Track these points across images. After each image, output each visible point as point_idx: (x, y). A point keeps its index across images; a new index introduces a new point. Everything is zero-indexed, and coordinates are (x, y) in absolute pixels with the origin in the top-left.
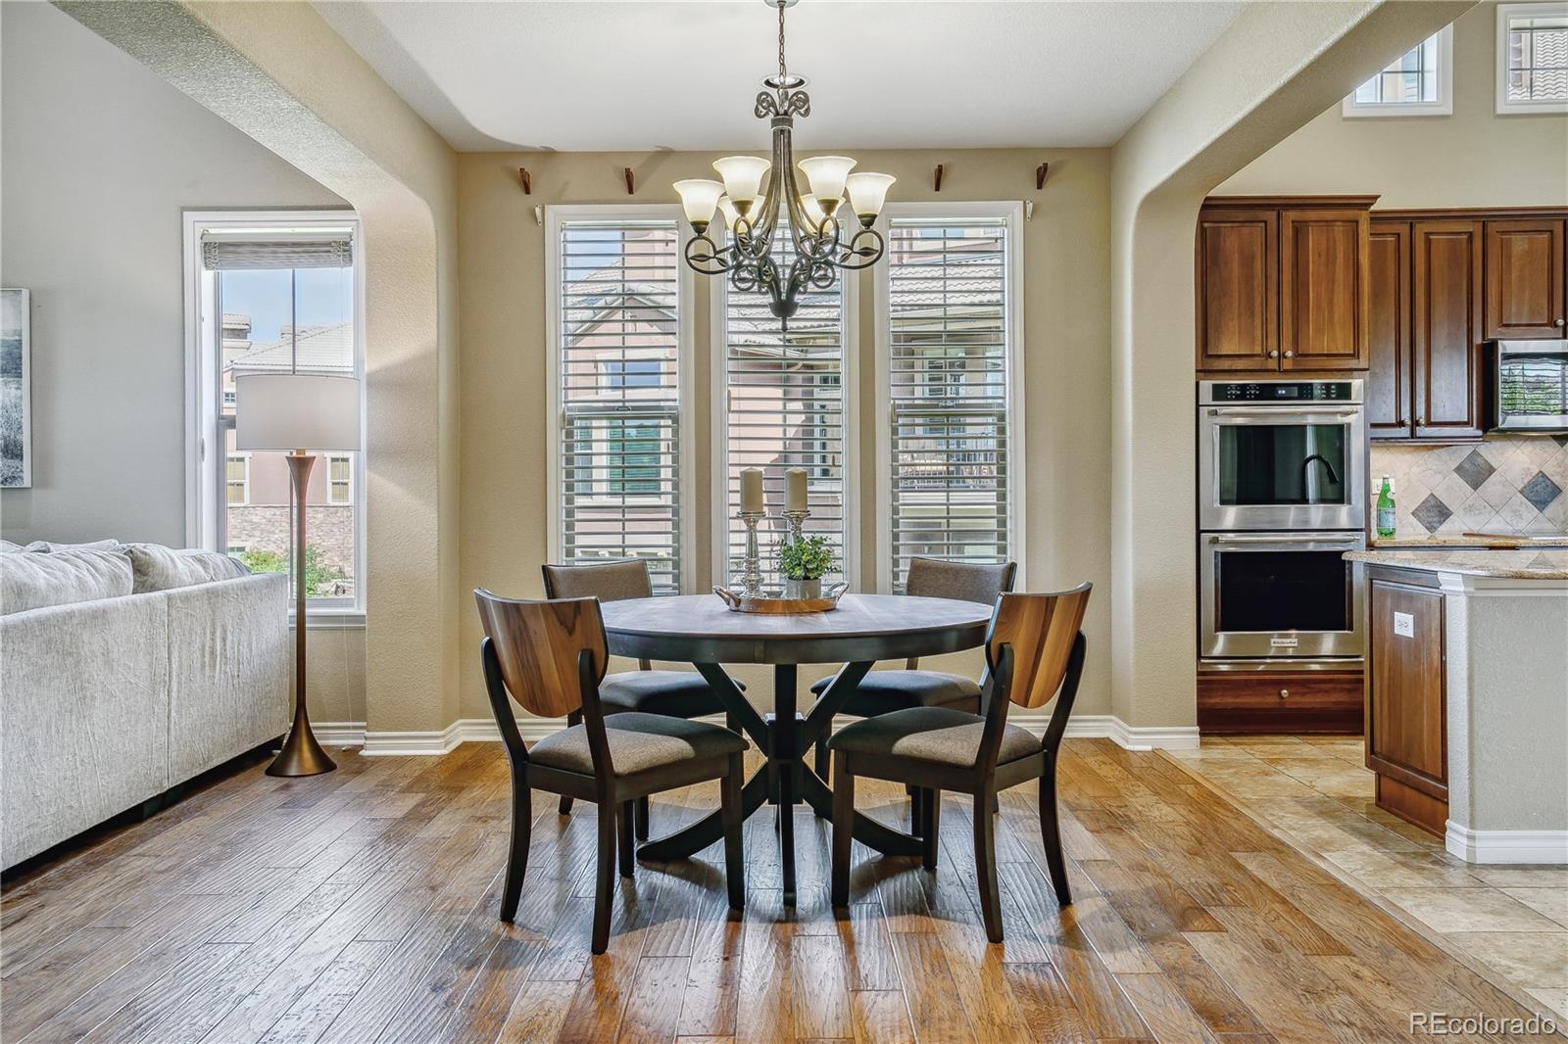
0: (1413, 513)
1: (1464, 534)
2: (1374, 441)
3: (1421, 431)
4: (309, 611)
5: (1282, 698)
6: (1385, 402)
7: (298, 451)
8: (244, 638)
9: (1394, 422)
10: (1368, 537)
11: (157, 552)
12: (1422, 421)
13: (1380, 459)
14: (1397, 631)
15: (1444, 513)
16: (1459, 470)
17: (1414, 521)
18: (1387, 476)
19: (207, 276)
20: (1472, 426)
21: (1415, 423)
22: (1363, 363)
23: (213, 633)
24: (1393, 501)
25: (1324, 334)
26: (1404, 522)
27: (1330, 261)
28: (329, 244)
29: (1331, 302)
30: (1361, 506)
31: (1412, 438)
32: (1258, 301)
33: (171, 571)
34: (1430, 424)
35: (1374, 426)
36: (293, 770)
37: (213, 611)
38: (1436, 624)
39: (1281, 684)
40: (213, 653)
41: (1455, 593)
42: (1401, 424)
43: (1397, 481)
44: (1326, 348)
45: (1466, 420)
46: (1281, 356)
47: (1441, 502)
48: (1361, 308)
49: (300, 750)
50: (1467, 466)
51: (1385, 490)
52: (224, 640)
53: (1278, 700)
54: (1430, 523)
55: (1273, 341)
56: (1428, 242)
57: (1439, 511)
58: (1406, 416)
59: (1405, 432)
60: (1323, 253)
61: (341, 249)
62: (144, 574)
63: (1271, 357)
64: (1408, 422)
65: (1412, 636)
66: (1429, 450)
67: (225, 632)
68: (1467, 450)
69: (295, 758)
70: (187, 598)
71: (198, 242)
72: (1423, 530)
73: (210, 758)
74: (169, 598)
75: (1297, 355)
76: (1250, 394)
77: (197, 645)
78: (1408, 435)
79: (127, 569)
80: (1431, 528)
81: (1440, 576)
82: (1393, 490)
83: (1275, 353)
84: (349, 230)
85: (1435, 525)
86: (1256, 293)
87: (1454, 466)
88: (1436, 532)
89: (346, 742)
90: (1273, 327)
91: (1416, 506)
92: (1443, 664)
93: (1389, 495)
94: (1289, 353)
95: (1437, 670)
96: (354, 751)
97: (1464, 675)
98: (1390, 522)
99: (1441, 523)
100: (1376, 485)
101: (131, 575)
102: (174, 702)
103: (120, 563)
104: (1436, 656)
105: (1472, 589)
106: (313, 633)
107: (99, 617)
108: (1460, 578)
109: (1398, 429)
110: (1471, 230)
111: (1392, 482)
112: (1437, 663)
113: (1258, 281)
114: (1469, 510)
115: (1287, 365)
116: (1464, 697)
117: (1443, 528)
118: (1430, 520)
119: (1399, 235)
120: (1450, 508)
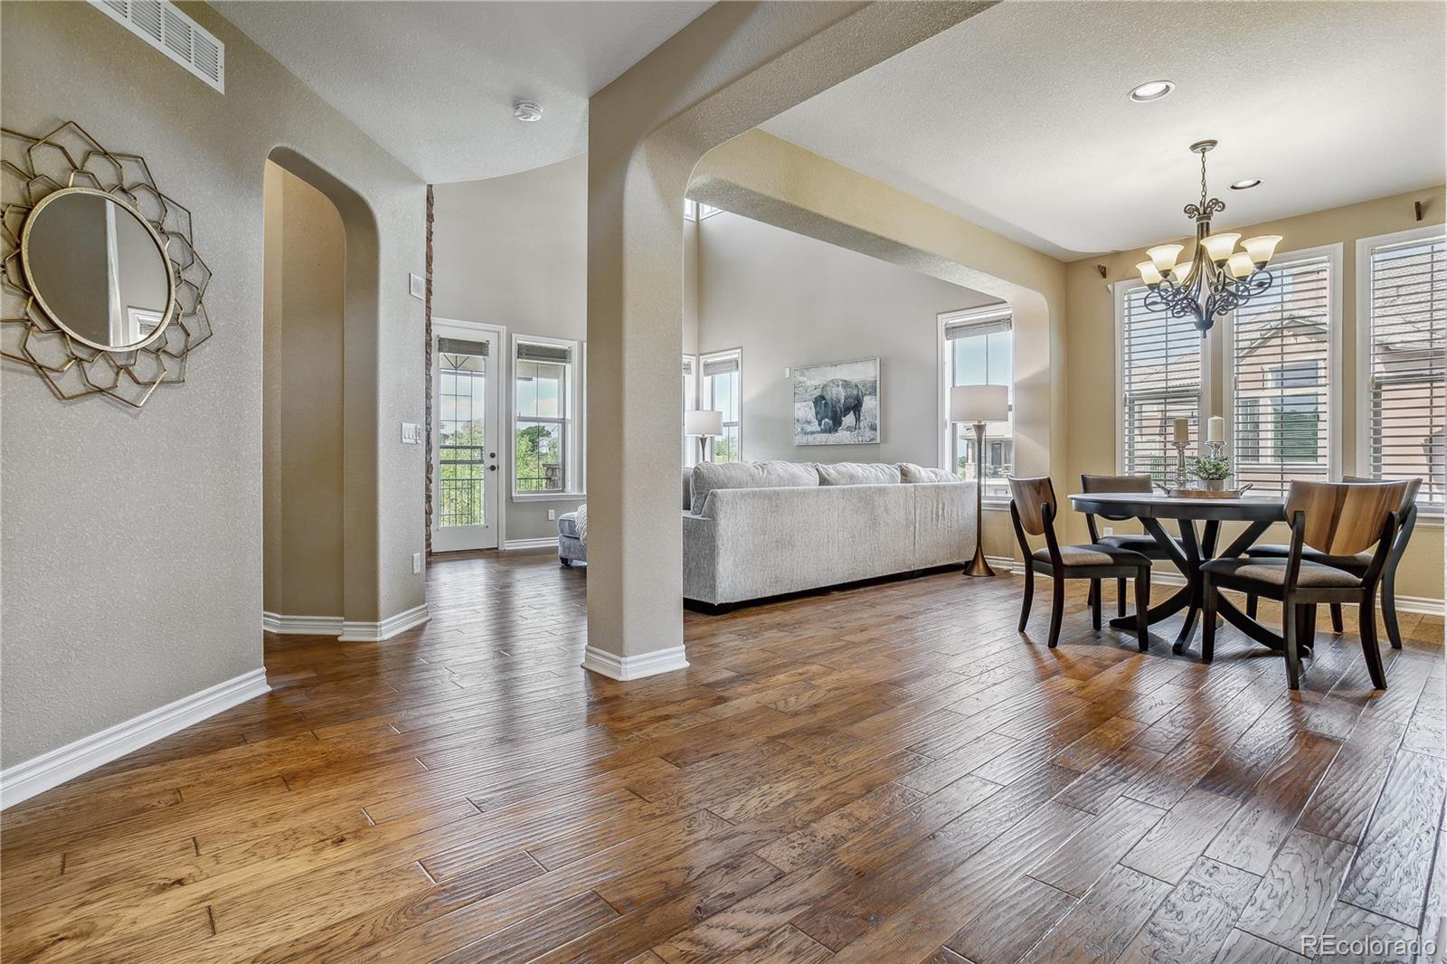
4: (982, 501)
7: (979, 422)
8: (954, 509)
11: (912, 467)
19: (948, 344)
23: (938, 505)
28: (1000, 321)
33: (918, 475)
36: (975, 573)
37: (938, 496)
40: (937, 513)
49: (978, 565)
52: (943, 509)
61: (1007, 321)
62: (905, 475)
67: (944, 505)
69: (976, 567)
70: (924, 488)
71: (944, 328)
73: (935, 562)
74: (915, 486)
77: (929, 509)
79: (899, 474)
84: (1010, 312)
89: (1005, 568)
96: (1008, 571)
101: (900, 476)
102: (917, 533)
103: (895, 470)
106: (986, 512)
107: (882, 491)
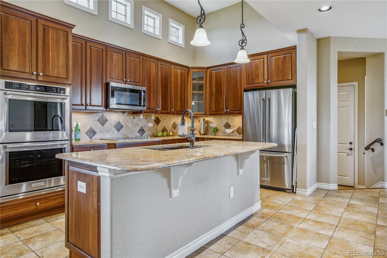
0: (86, 133)
1: (100, 139)
2: (73, 110)
3: (88, 108)
5: (37, 206)
6: (77, 97)
9: (80, 104)
10: (71, 142)
12: (89, 104)
13: (75, 116)
14: (79, 190)
15: (94, 133)
16: (98, 120)
17: (86, 135)
18: (78, 122)
20: (103, 107)
21: (86, 105)
22: (69, 82)
24: (79, 130)
25: (55, 69)
26: (83, 136)
27: (58, 43)
29: (58, 58)
30: (69, 131)
31: (86, 109)
32: (27, 51)
34: (91, 105)
35: (73, 105)
38: (95, 188)
39: (36, 201)
41: (105, 177)
42: (82, 105)
43: (81, 123)
44: (56, 75)
45: (101, 105)
46: (38, 75)
47: (94, 130)
48: (69, 63)
50: (101, 119)
51: (77, 126)
53: (35, 207)
54: (90, 136)
55: (34, 68)
56: (91, 48)
57: (93, 132)
58: (84, 102)
59: (83, 107)
60: (55, 40)
63: (33, 74)
64: (84, 104)
65: (85, 193)
66: (91, 114)
68: (101, 114)
72: (88, 138)
75: (44, 75)
76: (24, 88)
78: (84, 108)
80: (91, 138)
81: (98, 169)
82: (80, 126)
83: (35, 73)
85: (92, 137)
86: (27, 48)
87: (97, 119)
88: (92, 139)
90: (34, 62)
91: (87, 131)
92: (99, 207)
93: (78, 128)
94: (41, 74)
95: (96, 209)
97: (109, 215)
98: (78, 136)
99: (94, 136)
100: (74, 124)
104: (95, 203)
105: (112, 175)
108: (107, 170)
109: (81, 106)
110: (103, 48)
111: (79, 123)
112: (96, 206)
113: (28, 43)
114: (101, 132)
115: (40, 78)
116: (108, 226)
117: (94, 137)
118: (91, 135)
119: (82, 44)
120: (96, 132)
